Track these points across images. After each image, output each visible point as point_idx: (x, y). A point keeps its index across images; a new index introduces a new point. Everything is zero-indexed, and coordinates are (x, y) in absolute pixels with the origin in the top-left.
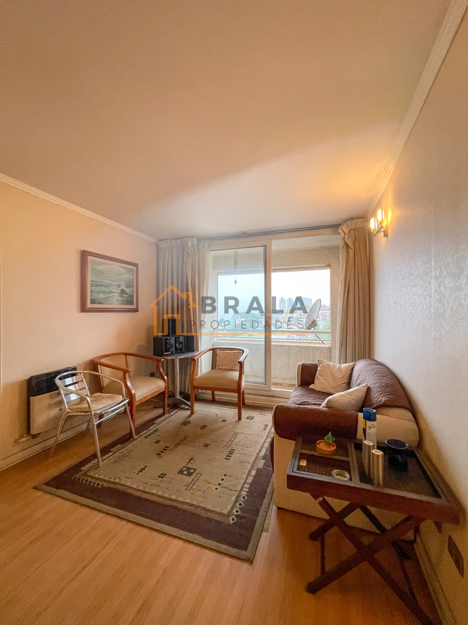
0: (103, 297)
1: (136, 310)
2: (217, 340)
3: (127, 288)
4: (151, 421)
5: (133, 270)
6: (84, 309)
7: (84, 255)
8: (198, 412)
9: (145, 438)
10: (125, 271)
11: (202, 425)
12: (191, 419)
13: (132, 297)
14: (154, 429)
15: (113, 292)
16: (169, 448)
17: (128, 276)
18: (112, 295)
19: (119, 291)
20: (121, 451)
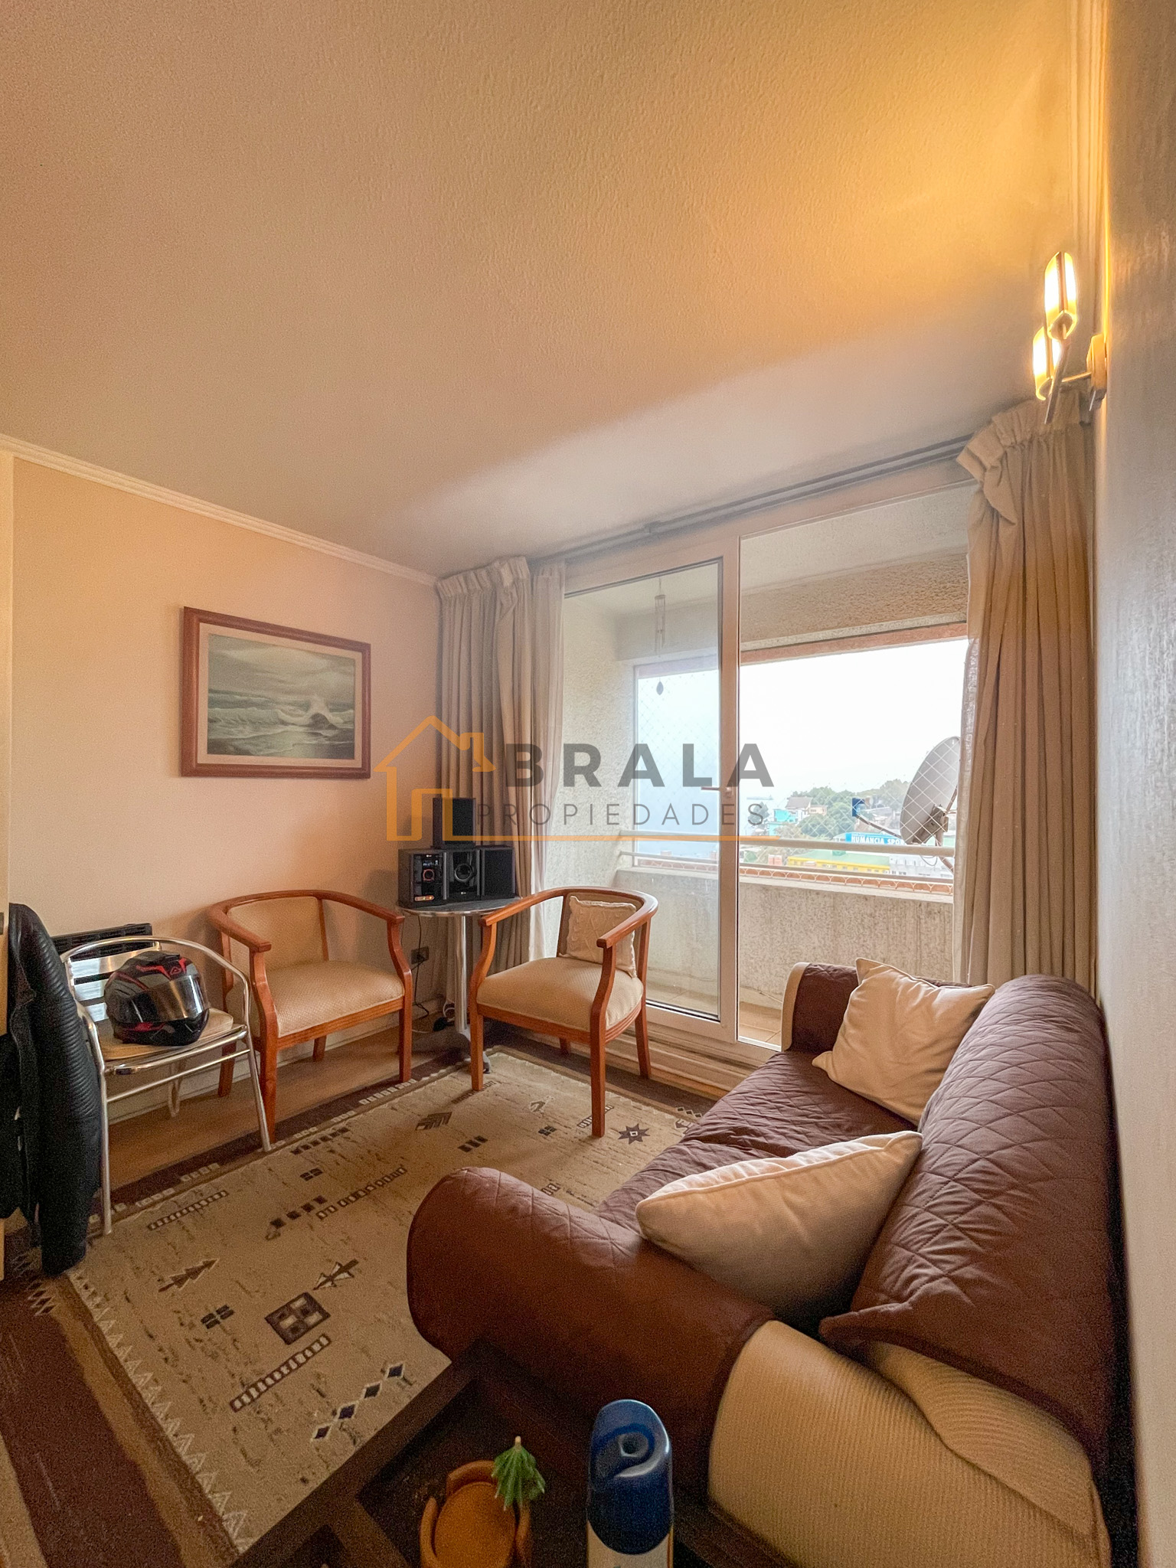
0: (251, 736)
1: (363, 774)
2: (633, 865)
3: (331, 711)
4: (351, 1100)
5: (353, 662)
6: (189, 768)
7: (191, 619)
8: (498, 1085)
9: (297, 1152)
10: (323, 663)
11: (472, 1135)
12: (457, 1110)
13: (349, 735)
14: (342, 1125)
15: (284, 723)
16: (326, 1205)
17: (334, 680)
18: (280, 731)
19: (305, 718)
20: (203, 1187)
